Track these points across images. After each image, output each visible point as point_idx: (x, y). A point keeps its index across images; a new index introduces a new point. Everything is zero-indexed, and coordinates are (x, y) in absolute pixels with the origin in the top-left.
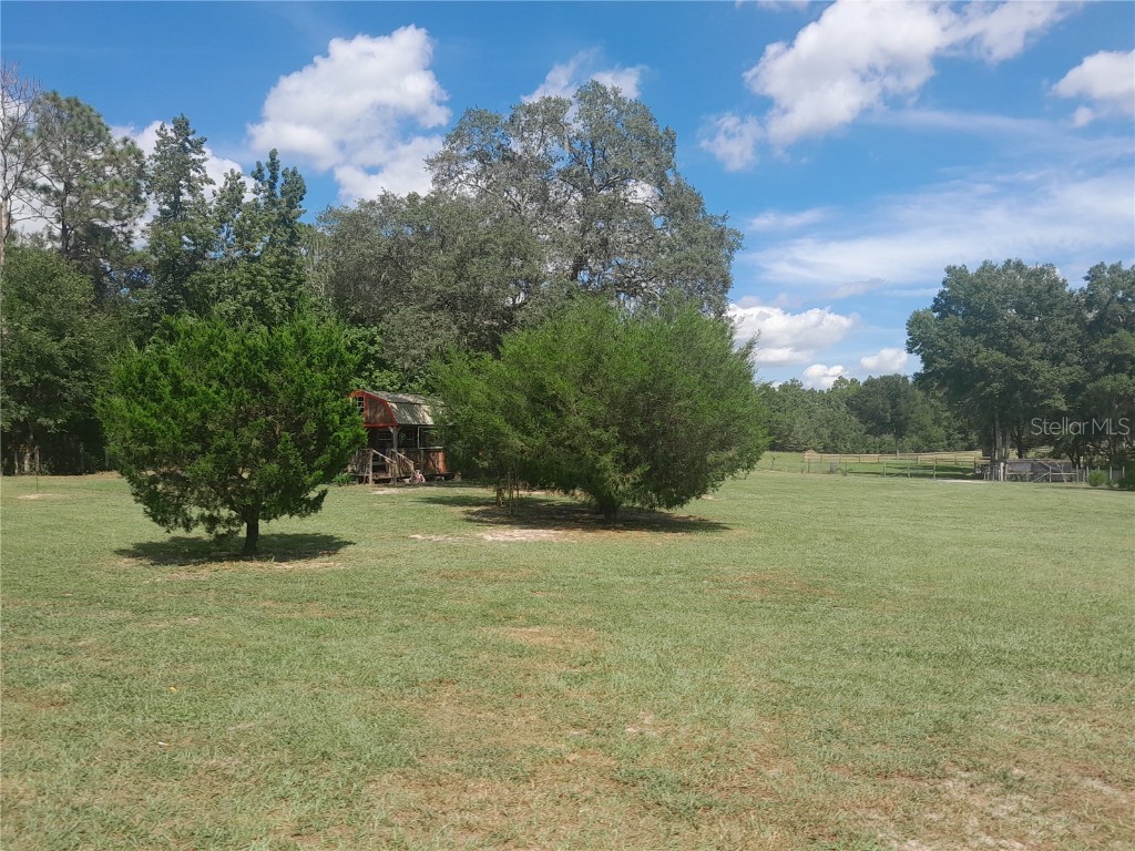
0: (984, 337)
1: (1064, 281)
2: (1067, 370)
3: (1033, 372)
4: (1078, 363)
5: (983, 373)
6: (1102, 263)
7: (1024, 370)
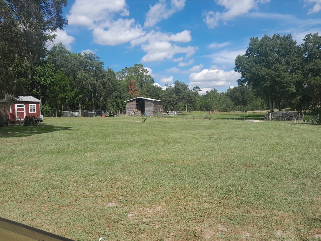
0: (264, 64)
1: (295, 41)
2: (296, 76)
3: (283, 77)
4: (301, 73)
5: (263, 78)
6: (311, 33)
7: (279, 76)
